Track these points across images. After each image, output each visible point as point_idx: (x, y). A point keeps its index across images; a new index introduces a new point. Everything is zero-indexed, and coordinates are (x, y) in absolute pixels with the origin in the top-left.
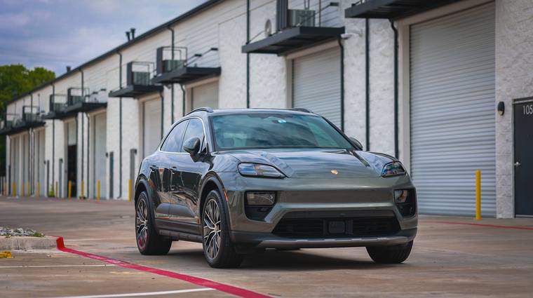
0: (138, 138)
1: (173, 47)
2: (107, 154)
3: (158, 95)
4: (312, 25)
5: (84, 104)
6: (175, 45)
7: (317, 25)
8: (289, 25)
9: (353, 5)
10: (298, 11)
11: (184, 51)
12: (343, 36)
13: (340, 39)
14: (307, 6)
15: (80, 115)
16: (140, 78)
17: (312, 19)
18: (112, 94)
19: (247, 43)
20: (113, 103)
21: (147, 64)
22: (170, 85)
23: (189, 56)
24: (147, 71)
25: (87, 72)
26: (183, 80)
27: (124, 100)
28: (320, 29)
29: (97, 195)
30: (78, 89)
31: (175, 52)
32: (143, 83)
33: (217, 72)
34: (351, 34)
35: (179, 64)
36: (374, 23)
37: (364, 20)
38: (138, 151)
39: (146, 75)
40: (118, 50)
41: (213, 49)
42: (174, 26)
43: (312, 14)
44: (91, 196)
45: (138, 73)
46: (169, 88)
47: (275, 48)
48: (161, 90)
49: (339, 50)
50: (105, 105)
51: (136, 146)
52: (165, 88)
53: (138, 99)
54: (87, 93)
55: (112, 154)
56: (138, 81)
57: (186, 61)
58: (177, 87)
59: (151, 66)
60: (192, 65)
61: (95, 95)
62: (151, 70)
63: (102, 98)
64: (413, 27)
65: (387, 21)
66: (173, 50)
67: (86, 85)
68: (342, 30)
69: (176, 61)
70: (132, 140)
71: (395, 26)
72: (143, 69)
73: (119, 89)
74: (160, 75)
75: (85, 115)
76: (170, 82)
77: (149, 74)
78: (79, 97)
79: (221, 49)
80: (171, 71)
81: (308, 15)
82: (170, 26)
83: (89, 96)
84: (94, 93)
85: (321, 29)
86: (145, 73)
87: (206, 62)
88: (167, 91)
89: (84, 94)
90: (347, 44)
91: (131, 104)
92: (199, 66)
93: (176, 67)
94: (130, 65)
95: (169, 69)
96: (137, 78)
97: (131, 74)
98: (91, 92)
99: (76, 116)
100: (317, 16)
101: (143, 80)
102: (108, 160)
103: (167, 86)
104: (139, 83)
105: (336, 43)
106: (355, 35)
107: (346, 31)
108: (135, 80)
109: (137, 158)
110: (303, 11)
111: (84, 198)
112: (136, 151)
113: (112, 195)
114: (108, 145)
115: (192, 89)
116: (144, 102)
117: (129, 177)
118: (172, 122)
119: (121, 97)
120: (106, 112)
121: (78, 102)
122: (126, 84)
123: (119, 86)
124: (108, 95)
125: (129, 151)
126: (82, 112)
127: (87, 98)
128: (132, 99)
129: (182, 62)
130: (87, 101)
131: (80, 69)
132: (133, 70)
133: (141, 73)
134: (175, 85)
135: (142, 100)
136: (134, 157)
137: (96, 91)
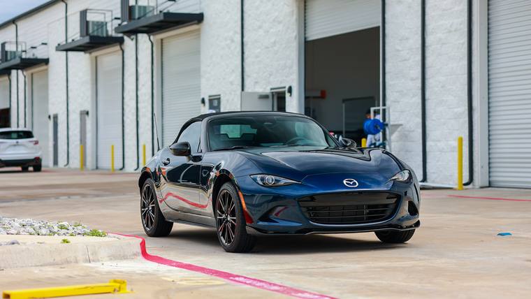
0: (89, 99)
2: (49, 117)
3: (118, 48)
5: (22, 59)
15: (14, 72)
16: (96, 28)
18: (59, 48)
20: (57, 59)
21: (103, 12)
22: (133, 37)
24: (103, 20)
25: (20, 24)
26: (151, 29)
27: (70, 53)
30: (10, 42)
32: (100, 35)
33: (198, 18)
35: (147, 11)
38: (90, 114)
39: (102, 25)
45: (93, 22)
46: (132, 40)
48: (120, 41)
50: (46, 61)
51: (88, 106)
52: (126, 38)
53: (90, 53)
54: (24, 49)
55: (56, 117)
56: (93, 32)
57: (158, 6)
58: (143, 38)
59: (108, 14)
60: (165, 11)
61: (34, 50)
62: (108, 19)
63: (40, 54)
67: (20, 39)
69: (143, 7)
70: (82, 100)
72: (99, 18)
73: (65, 43)
74: (125, 23)
75: (20, 72)
76: (133, 32)
77: (106, 23)
78: (14, 52)
80: (137, 19)
83: (25, 51)
84: (33, 48)
86: (102, 23)
88: (129, 43)
89: (20, 49)
91: (81, 60)
92: (171, 11)
93: (145, 15)
94: (83, 14)
95: (137, 16)
96: (93, 28)
97: (85, 24)
98: (28, 47)
99: (9, 74)
101: (100, 30)
102: (51, 123)
103: (129, 36)
104: (95, 34)
108: (90, 31)
109: (89, 121)
112: (87, 113)
113: (56, 162)
114: (50, 106)
115: (162, 40)
116: (96, 57)
117: (79, 142)
118: (137, 80)
119: (67, 50)
120: (47, 70)
121: (15, 57)
122: (79, 34)
123: (64, 39)
124: (54, 49)
125: (78, 112)
126: (17, 69)
127: (24, 53)
128: (82, 53)
129: (151, 9)
130: (24, 57)
131: (14, 21)
132: (88, 19)
133: (98, 22)
134: (140, 36)
135: (95, 54)
136: (85, 120)
137: (34, 46)
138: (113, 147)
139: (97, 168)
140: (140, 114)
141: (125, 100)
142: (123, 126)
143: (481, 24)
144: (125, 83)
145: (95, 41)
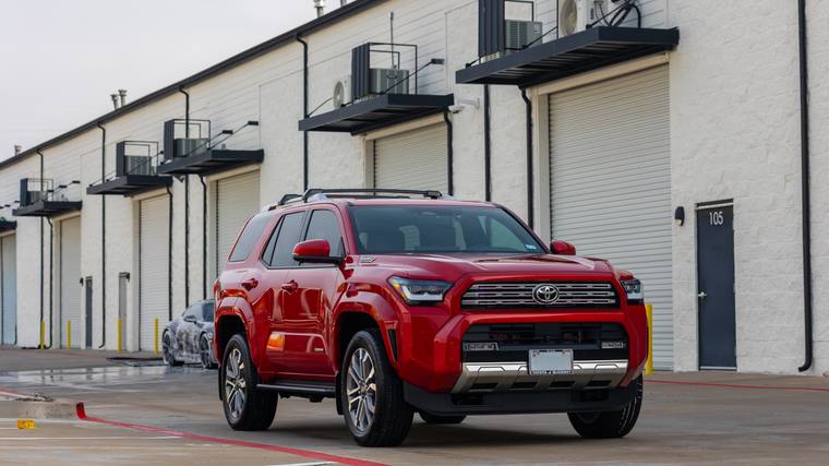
0: (131, 257)
1: (187, 119)
2: (82, 281)
3: (165, 190)
4: (404, 92)
5: (47, 203)
6: (191, 117)
7: (412, 92)
8: (371, 91)
9: (468, 65)
10: (383, 71)
11: (205, 125)
12: (451, 108)
13: (446, 111)
14: (396, 63)
15: (38, 220)
16: (136, 165)
17: (405, 82)
18: (92, 190)
19: (306, 116)
20: (92, 204)
21: (146, 144)
22: (183, 177)
23: (213, 133)
24: (146, 154)
25: (47, 154)
26: (203, 171)
27: (107, 197)
28: (416, 97)
29: (65, 343)
30: (34, 180)
31: (190, 126)
32: (141, 173)
33: (257, 157)
34: (462, 105)
35: (198, 145)
36: (496, 90)
37: (482, 86)
38: (131, 277)
39: (145, 160)
40: (100, 123)
41: (251, 123)
42: (188, 87)
43: (404, 77)
44: (55, 345)
45: (133, 157)
46: (181, 181)
47: (349, 123)
48: (168, 183)
49: (446, 127)
50: (78, 206)
51: (129, 268)
52: (174, 179)
53: (132, 197)
54: (50, 188)
55: (90, 281)
56: (133, 170)
57: (209, 140)
58: (194, 179)
59: (153, 146)
60: (219, 147)
61: (63, 190)
62: (153, 153)
63: (71, 195)
64: (552, 97)
65: (515, 88)
66: (187, 124)
67: (47, 175)
68: (450, 99)
69: (194, 141)
70: (122, 259)
71: (528, 95)
72: (140, 151)
73: (101, 182)
74: (169, 161)
75: (45, 219)
76: (183, 173)
77: (150, 158)
78: (38, 193)
79: (262, 123)
80: (185, 156)
81: (397, 76)
82: (181, 87)
83: (52, 191)
84: (61, 187)
85: (418, 98)
86: (145, 158)
87: (241, 142)
88: (178, 186)
89: (45, 189)
90: (456, 120)
91: (120, 206)
92: (228, 148)
93: (194, 150)
94: (121, 146)
95: (183, 152)
96: (133, 166)
97: (122, 159)
98: (55, 187)
100: (412, 78)
101: (141, 167)
102: (83, 289)
103: (178, 178)
104: (136, 173)
105: (440, 118)
106: (468, 107)
107: (455, 101)
108: (129, 169)
109: (130, 286)
110: (392, 72)
111: (45, 347)
112: (128, 276)
113: (89, 342)
114: (83, 266)
115: (217, 181)
116: (140, 201)
117: (117, 315)
118: (187, 233)
119: (104, 193)
120: (79, 216)
121: (38, 200)
122: (115, 174)
123: (101, 177)
124: (85, 191)
125: (117, 275)
126: (42, 216)
127: (50, 194)
128: (122, 196)
129: (203, 142)
130: (50, 199)
131: (38, 150)
132: (126, 154)
133: (139, 157)
134: (191, 176)
135: (137, 198)
136: (125, 285)
137: (64, 184)
138: (157, 320)
139: (140, 349)
140: (190, 278)
141: (173, 261)
142: (170, 294)
143: (542, 180)
144: (173, 237)
145: (135, 181)
